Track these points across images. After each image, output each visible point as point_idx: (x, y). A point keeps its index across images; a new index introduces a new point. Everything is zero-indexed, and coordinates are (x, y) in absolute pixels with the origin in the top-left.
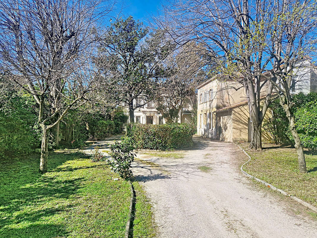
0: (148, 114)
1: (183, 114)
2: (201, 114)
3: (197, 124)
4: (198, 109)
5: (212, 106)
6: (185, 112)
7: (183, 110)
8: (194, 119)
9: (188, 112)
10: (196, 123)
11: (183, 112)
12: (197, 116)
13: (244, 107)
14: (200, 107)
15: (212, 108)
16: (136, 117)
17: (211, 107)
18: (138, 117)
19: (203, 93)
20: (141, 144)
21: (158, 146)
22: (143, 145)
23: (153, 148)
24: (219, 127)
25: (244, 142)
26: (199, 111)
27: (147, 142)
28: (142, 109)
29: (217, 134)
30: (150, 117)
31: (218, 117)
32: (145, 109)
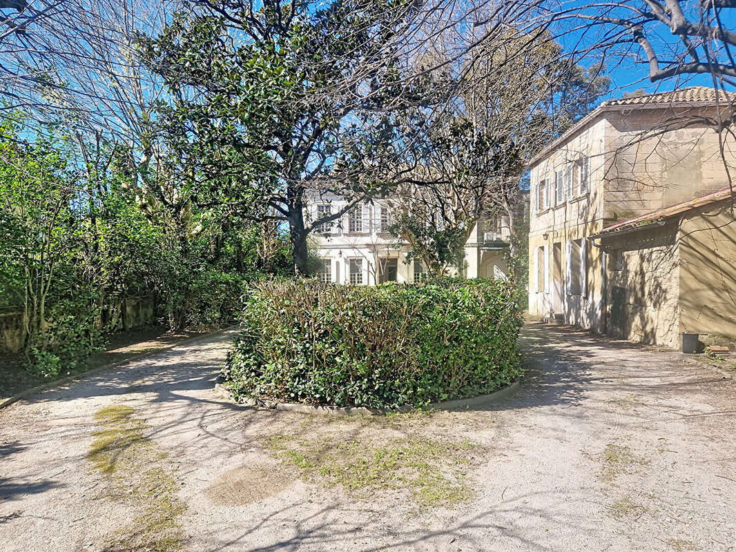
0: (383, 253)
1: (482, 252)
2: (542, 248)
3: (529, 281)
4: (531, 231)
6: (490, 244)
7: (485, 239)
8: (518, 265)
9: (499, 243)
11: (486, 246)
12: (527, 253)
14: (538, 226)
16: (351, 260)
18: (354, 260)
19: (551, 178)
20: (279, 379)
21: (353, 392)
22: (288, 382)
23: (329, 399)
24: (614, 288)
25: (727, 348)
26: (535, 239)
27: (301, 371)
28: (367, 240)
29: (605, 315)
30: (388, 259)
31: (607, 253)
32: (374, 239)
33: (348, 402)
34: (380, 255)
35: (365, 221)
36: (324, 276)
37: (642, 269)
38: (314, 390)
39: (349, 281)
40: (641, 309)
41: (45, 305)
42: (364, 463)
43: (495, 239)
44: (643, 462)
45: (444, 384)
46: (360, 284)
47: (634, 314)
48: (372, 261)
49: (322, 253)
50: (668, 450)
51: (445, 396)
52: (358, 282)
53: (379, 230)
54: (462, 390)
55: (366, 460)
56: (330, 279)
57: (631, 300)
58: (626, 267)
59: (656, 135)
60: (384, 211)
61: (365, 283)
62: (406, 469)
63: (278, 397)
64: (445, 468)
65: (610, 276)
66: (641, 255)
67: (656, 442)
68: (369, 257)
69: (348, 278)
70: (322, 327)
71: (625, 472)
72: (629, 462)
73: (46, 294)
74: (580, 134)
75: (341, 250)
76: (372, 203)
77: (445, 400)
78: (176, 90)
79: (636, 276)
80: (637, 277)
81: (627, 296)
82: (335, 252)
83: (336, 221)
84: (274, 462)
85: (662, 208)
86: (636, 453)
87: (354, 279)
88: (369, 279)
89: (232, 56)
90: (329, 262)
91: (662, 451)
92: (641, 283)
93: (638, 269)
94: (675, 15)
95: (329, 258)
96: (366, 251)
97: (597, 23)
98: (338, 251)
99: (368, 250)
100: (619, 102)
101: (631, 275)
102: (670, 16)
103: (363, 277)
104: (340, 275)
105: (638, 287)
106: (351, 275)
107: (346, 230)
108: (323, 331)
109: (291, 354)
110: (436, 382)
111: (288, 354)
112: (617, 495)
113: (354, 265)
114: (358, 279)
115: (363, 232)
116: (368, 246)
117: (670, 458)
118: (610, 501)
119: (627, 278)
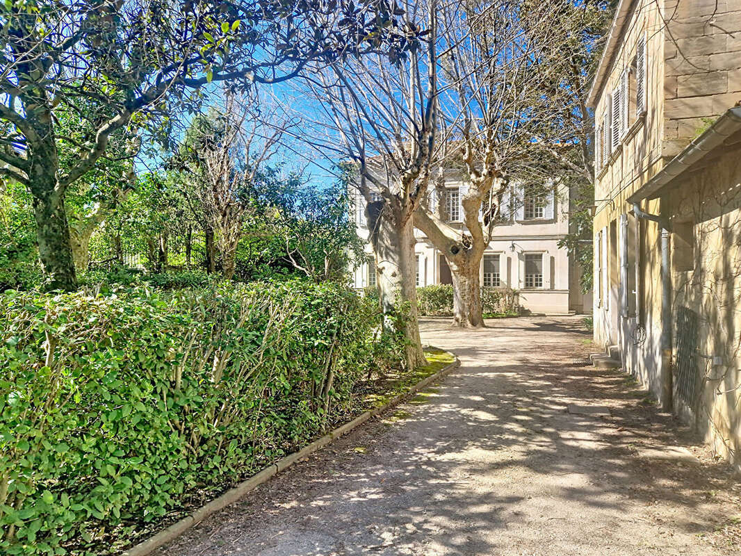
24: (683, 311)
29: (669, 369)
31: (670, 231)
37: (727, 267)
40: (727, 374)
47: (715, 381)
57: (710, 347)
58: (699, 262)
65: (676, 281)
66: (726, 228)
79: (716, 284)
80: (719, 287)
81: (702, 332)
92: (726, 302)
93: (721, 267)
101: (709, 280)
105: (721, 313)
119: (701, 289)
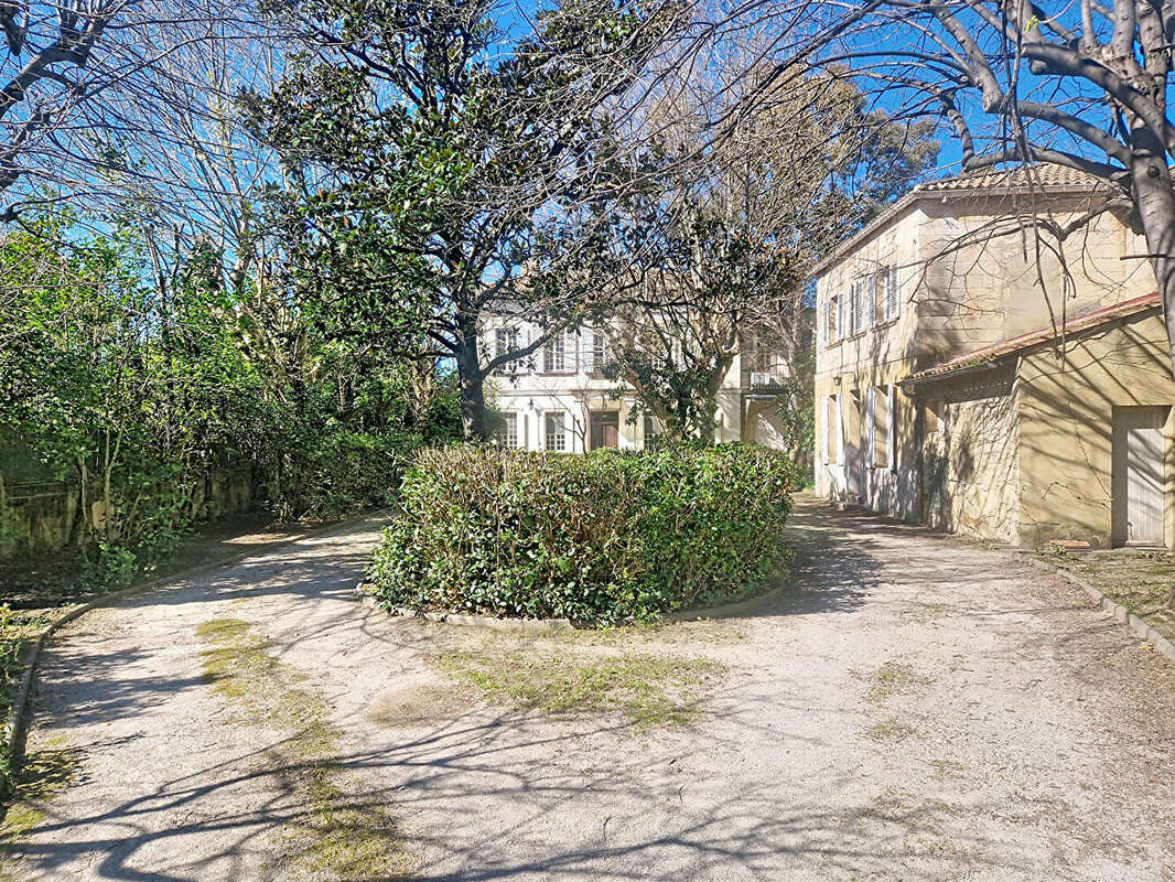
0: (596, 403)
1: (748, 402)
2: (833, 397)
3: (816, 446)
4: (818, 370)
5: (883, 351)
6: (760, 389)
7: (753, 381)
8: (800, 423)
9: (773, 389)
10: (808, 440)
11: (753, 392)
12: (811, 404)
13: (1090, 343)
14: (826, 363)
15: (885, 363)
16: (547, 414)
17: (880, 360)
18: (553, 414)
19: (846, 292)
20: (450, 581)
21: (551, 599)
22: (462, 585)
23: (519, 608)
25: (1086, 544)
26: (823, 384)
27: (481, 570)
28: (571, 383)
29: (921, 497)
30: (605, 413)
32: (581, 381)
33: (545, 611)
34: (591, 407)
35: (570, 355)
36: (506, 437)
37: (970, 430)
38: (498, 596)
39: (543, 447)
40: (970, 488)
41: (111, 481)
42: (566, 683)
43: (767, 382)
44: (926, 682)
45: (676, 588)
46: (561, 451)
47: (960, 495)
48: (580, 417)
49: (503, 404)
50: (963, 669)
51: (676, 605)
52: (559, 448)
53: (591, 370)
54: (701, 597)
55: (569, 680)
56: (516, 443)
59: (977, 242)
60: (597, 340)
61: (568, 449)
62: (619, 691)
63: (448, 607)
64: (671, 689)
67: (950, 660)
68: (575, 410)
69: (543, 441)
70: (510, 509)
71: (899, 692)
72: (907, 681)
73: (113, 464)
74: (886, 229)
75: (533, 398)
76: (579, 333)
77: (677, 610)
78: (298, 173)
82: (523, 402)
83: (526, 358)
84: (449, 683)
85: (1003, 341)
86: (920, 673)
87: (553, 443)
88: (574, 445)
89: (375, 119)
90: (514, 416)
91: (954, 670)
93: (966, 430)
94: (988, 90)
95: (513, 411)
96: (569, 401)
97: (893, 88)
98: (528, 400)
99: (573, 398)
100: (939, 185)
101: (955, 439)
102: (981, 89)
103: (565, 440)
104: (529, 436)
106: (548, 437)
107: (540, 368)
108: (510, 515)
109: (466, 548)
110: (665, 585)
111: (463, 546)
112: (881, 717)
113: (552, 421)
114: (558, 442)
115: (566, 371)
116: (574, 392)
117: (961, 677)
118: (872, 723)
